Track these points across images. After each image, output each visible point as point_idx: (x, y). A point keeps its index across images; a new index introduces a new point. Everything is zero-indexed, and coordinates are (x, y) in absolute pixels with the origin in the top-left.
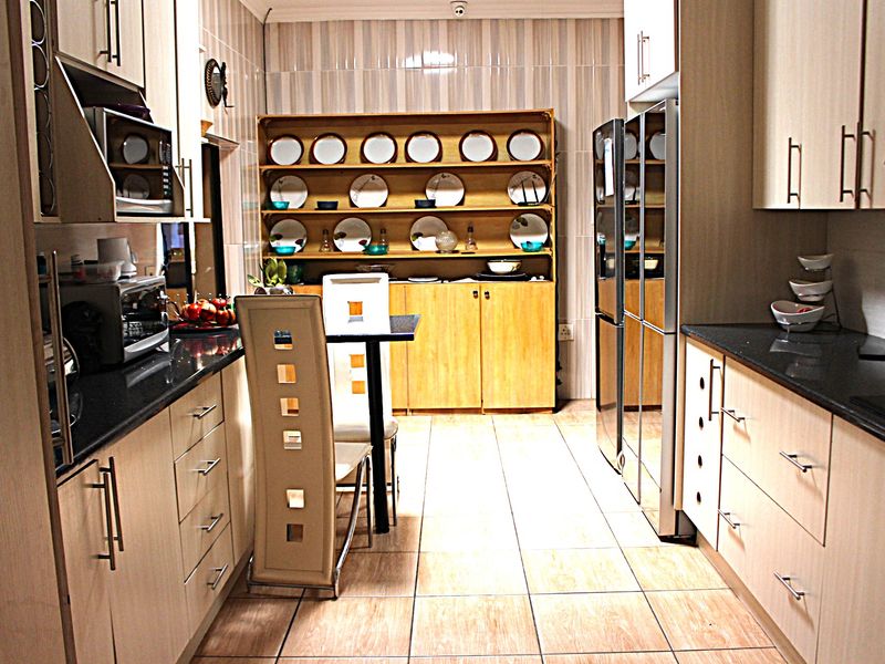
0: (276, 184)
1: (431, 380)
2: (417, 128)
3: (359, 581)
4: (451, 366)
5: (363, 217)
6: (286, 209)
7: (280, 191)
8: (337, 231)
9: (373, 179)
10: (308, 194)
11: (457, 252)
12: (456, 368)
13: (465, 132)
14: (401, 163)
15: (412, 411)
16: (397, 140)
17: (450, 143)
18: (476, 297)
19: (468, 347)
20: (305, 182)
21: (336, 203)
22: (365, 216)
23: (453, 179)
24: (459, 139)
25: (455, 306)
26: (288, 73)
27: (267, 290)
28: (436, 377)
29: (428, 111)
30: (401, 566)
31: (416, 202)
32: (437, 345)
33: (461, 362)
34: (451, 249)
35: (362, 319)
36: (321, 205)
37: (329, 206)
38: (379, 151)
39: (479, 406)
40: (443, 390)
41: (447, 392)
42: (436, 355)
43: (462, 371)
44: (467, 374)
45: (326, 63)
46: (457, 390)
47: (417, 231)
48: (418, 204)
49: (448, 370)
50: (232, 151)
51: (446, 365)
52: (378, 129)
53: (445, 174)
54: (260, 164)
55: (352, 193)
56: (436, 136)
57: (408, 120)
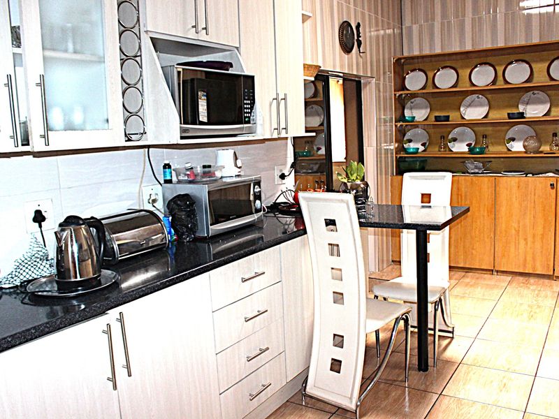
0: (409, 104)
1: (512, 249)
2: (513, 58)
3: (382, 409)
4: (530, 240)
5: (471, 126)
6: (413, 121)
7: (411, 109)
8: (450, 137)
9: (478, 97)
10: (431, 110)
11: (541, 152)
12: (534, 242)
13: (553, 58)
14: (500, 84)
15: (497, 271)
16: (497, 68)
17: (540, 67)
18: (553, 188)
19: (544, 228)
20: (429, 102)
21: (448, 116)
22: (472, 125)
23: (541, 95)
24: (547, 64)
25: (535, 195)
26: (418, 25)
27: (349, 184)
28: (517, 248)
29: (523, 43)
30: (420, 403)
31: (508, 114)
32: (519, 223)
33: (538, 238)
34: (536, 150)
35: (430, 207)
36: (437, 119)
37: (442, 119)
38: (483, 77)
39: (552, 273)
40: (522, 260)
41: (525, 260)
42: (518, 232)
43: (538, 245)
44: (542, 248)
45: (444, 15)
46: (534, 259)
47: (510, 136)
48: (510, 116)
49: (527, 243)
50: (369, 83)
51: (525, 239)
52: (483, 60)
53: (536, 92)
54: (395, 91)
55: (462, 109)
56: (527, 63)
57: (506, 52)
